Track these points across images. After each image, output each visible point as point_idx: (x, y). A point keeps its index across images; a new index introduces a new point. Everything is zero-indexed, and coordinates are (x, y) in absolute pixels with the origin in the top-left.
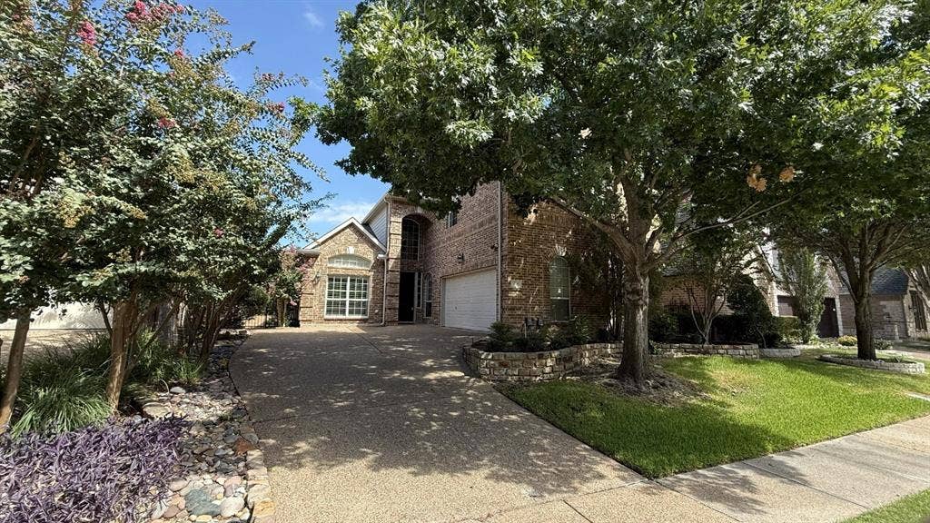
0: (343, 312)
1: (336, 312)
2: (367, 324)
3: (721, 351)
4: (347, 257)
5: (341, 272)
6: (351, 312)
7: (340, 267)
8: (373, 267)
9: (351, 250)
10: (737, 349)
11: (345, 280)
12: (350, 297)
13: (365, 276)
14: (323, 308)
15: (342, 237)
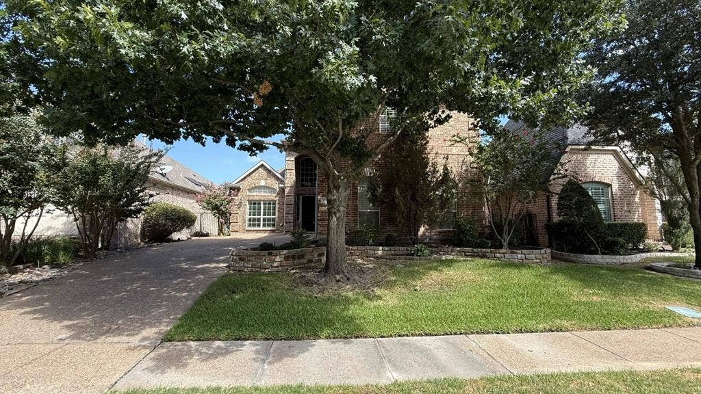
0: (259, 225)
1: (254, 225)
2: (275, 234)
3: (498, 255)
4: (260, 187)
5: (256, 198)
6: (264, 225)
7: (257, 195)
8: (278, 194)
9: (263, 183)
10: (515, 253)
11: (259, 204)
12: (264, 215)
13: (273, 200)
14: (245, 222)
15: (255, 175)
